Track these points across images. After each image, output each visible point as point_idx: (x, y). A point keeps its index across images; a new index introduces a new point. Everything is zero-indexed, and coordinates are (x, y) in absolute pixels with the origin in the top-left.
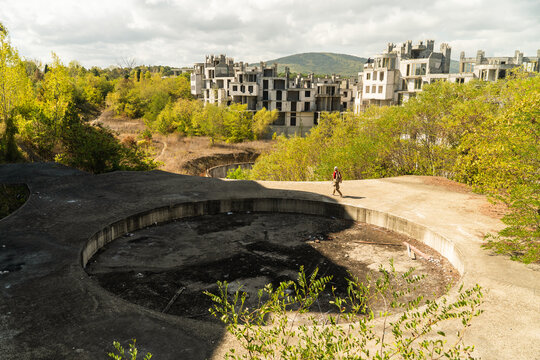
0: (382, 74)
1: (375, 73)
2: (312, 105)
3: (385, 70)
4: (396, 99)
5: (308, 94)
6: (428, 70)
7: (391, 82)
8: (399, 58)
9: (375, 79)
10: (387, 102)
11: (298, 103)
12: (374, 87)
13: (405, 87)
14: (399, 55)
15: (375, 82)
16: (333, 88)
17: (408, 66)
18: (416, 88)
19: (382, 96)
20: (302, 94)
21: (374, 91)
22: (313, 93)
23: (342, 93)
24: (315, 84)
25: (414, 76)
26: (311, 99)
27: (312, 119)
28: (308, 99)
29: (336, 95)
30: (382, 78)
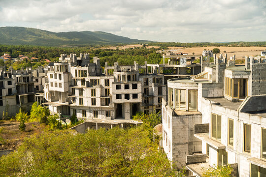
0: (60, 75)
1: (56, 75)
2: (14, 90)
3: (62, 73)
4: (71, 91)
5: (10, 83)
6: (88, 74)
7: (67, 81)
8: (70, 65)
9: (56, 78)
10: (65, 93)
11: (3, 90)
12: (56, 84)
13: (76, 84)
14: (69, 64)
15: (56, 80)
16: (28, 78)
17: (76, 70)
18: (82, 84)
19: (62, 90)
20: (6, 83)
21: (56, 86)
22: (13, 82)
23: (34, 80)
24: (15, 75)
25: (81, 78)
26: (13, 86)
27: (15, 100)
28: (10, 87)
29: (30, 82)
30: (60, 79)
